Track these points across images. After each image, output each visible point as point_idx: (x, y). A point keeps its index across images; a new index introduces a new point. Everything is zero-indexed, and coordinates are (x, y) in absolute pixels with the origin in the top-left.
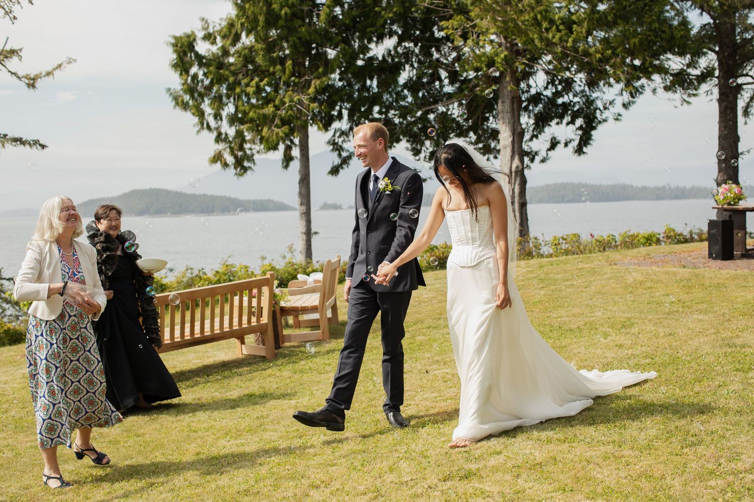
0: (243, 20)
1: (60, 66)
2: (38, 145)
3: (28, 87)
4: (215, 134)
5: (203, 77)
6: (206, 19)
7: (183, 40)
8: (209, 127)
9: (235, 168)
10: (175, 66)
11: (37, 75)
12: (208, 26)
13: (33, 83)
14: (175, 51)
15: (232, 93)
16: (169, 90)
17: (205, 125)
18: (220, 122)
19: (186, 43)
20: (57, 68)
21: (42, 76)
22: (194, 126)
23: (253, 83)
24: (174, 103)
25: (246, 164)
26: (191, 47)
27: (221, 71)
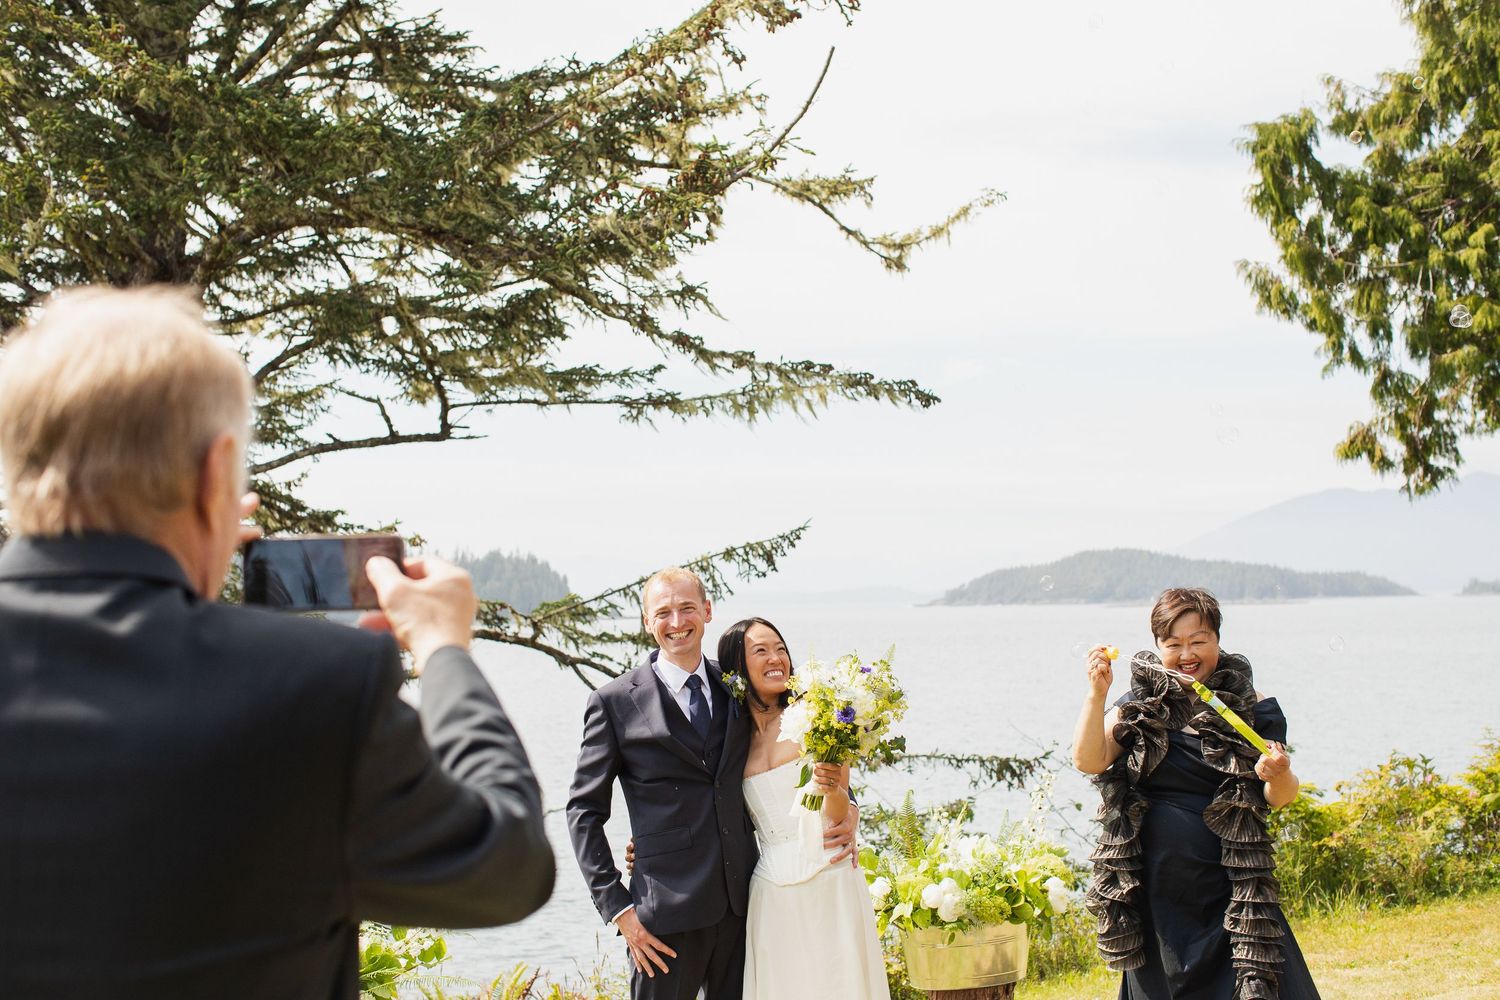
0: (1447, 68)
1: (965, 211)
2: (913, 396)
3: (889, 266)
4: (1372, 376)
5: (1333, 230)
6: (1336, 80)
7: (1283, 132)
8: (1356, 358)
9: (1408, 471)
10: (1260, 201)
11: (909, 237)
12: (1344, 96)
13: (900, 257)
14: (1261, 163)
15: (1417, 265)
16: (1245, 265)
17: (1346, 350)
18: (1385, 342)
19: (1289, 140)
20: (958, 217)
21: (922, 237)
22: (1317, 353)
23: (1478, 237)
24: (1257, 298)
25: (1437, 461)
26: (1303, 151)
27: (1388, 210)
